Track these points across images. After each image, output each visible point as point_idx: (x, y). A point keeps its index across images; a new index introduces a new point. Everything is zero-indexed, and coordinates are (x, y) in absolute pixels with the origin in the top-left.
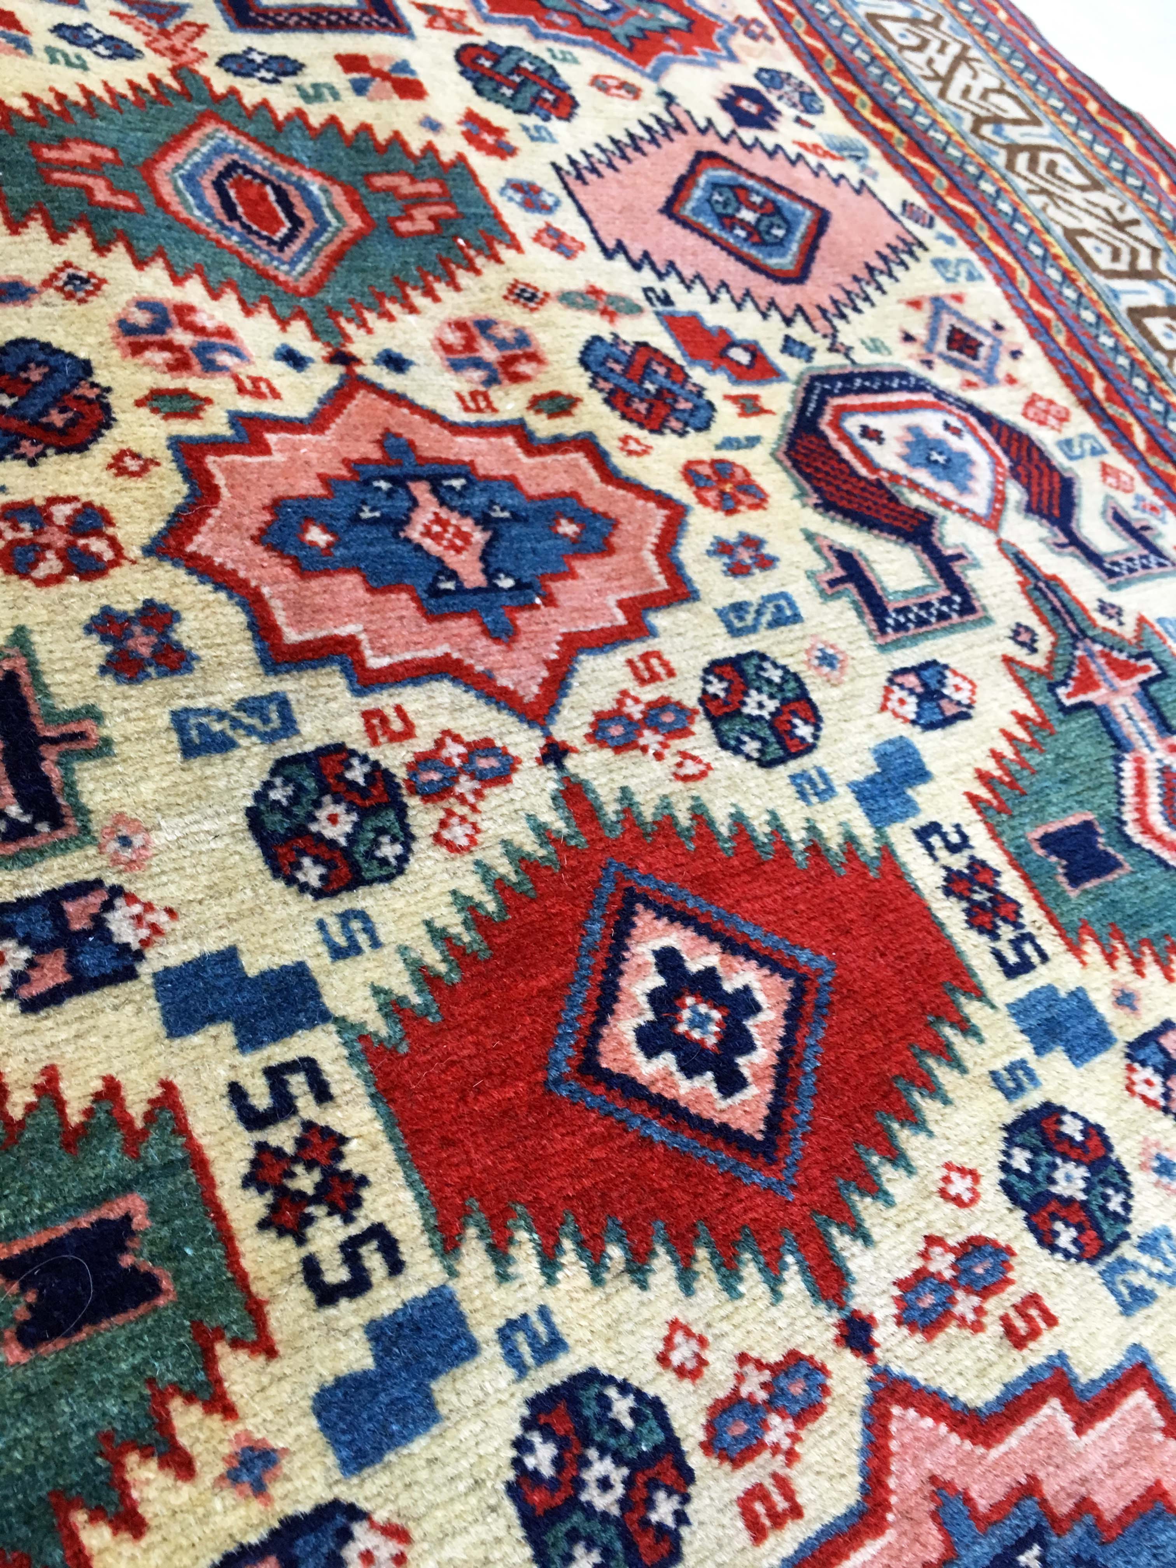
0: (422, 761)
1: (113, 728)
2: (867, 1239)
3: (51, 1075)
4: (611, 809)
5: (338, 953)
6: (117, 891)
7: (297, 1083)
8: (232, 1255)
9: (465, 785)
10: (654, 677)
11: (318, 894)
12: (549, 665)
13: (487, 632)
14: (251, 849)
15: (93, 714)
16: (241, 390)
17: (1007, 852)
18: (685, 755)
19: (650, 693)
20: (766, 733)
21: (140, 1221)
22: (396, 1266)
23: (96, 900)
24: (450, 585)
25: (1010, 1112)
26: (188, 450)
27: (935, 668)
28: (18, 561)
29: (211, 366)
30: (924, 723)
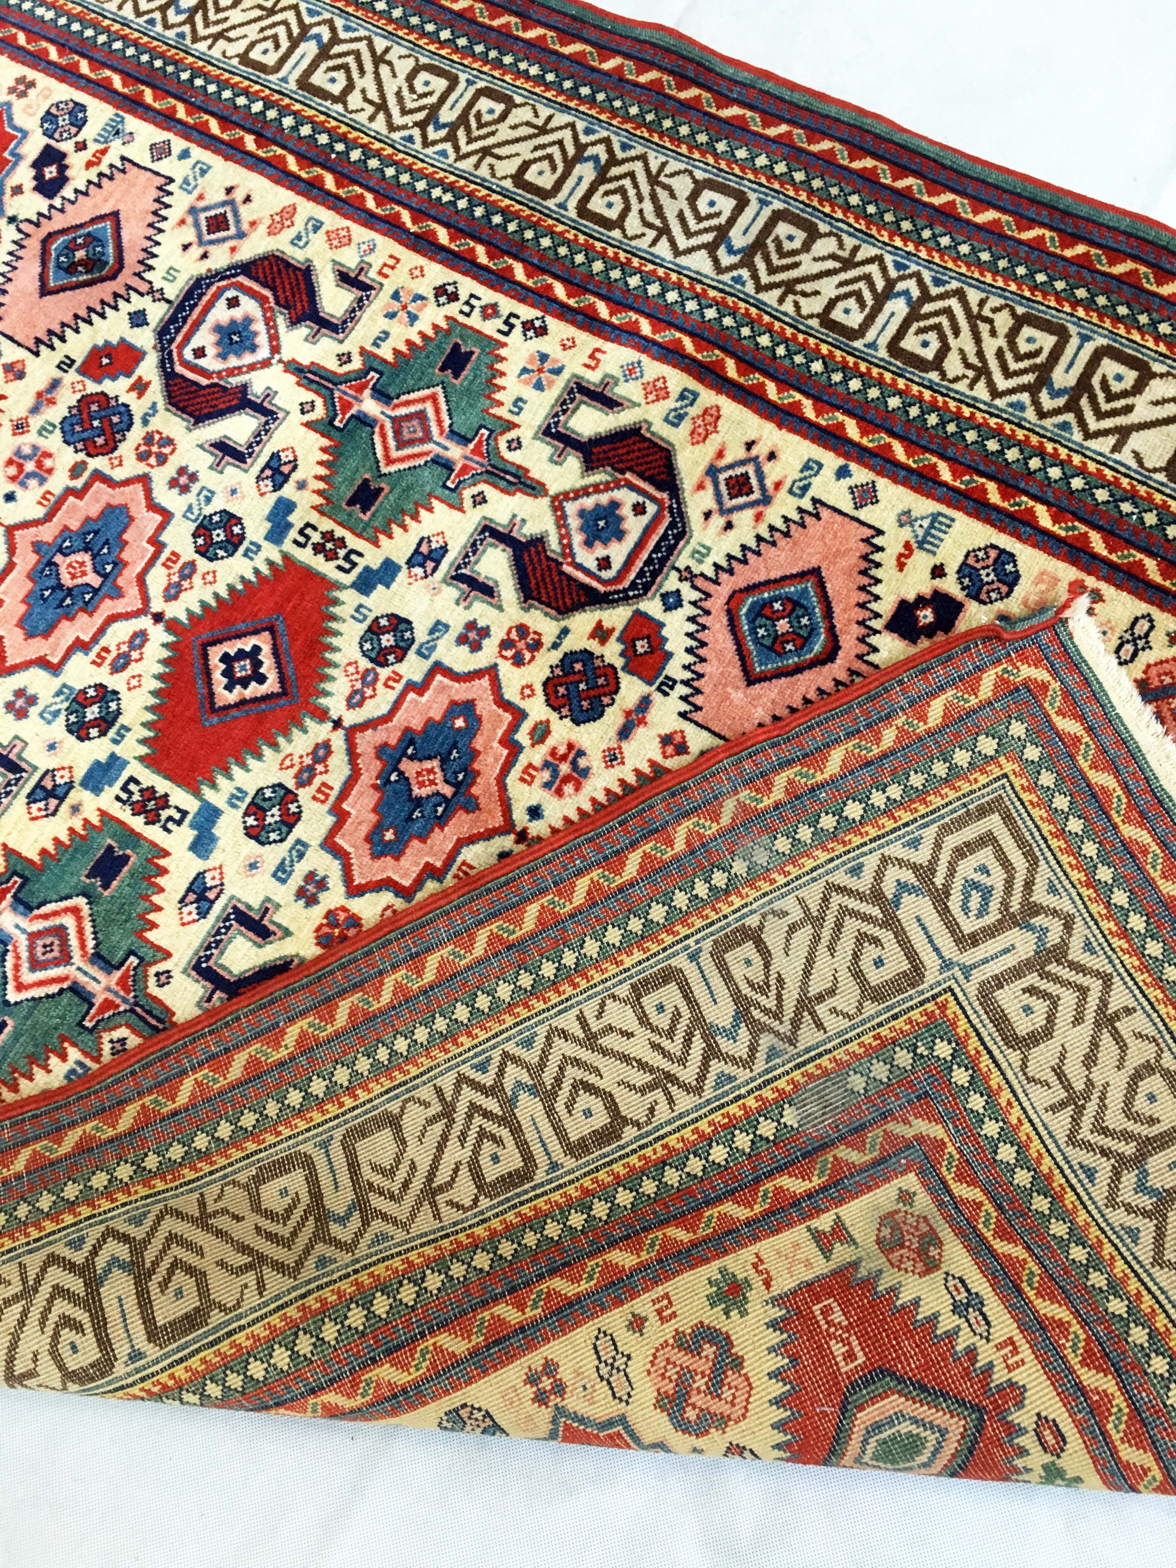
0: (376, 680)
1: (461, 608)
2: (163, 645)
3: (406, 530)
4: (308, 722)
5: (361, 606)
6: (426, 577)
7: (347, 566)
8: (335, 521)
9: (358, 685)
10: (319, 791)
11: (377, 618)
12: (359, 755)
13: (386, 744)
14: (403, 615)
15: (467, 608)
16: (530, 765)
17: (145, 839)
18: (292, 766)
19: (317, 781)
20: (266, 805)
21: (361, 515)
22: (296, 542)
23: (429, 571)
24: (410, 751)
25: (121, 720)
26: (519, 715)
27: (203, 914)
28: (523, 630)
29: (546, 765)
30: (200, 876)
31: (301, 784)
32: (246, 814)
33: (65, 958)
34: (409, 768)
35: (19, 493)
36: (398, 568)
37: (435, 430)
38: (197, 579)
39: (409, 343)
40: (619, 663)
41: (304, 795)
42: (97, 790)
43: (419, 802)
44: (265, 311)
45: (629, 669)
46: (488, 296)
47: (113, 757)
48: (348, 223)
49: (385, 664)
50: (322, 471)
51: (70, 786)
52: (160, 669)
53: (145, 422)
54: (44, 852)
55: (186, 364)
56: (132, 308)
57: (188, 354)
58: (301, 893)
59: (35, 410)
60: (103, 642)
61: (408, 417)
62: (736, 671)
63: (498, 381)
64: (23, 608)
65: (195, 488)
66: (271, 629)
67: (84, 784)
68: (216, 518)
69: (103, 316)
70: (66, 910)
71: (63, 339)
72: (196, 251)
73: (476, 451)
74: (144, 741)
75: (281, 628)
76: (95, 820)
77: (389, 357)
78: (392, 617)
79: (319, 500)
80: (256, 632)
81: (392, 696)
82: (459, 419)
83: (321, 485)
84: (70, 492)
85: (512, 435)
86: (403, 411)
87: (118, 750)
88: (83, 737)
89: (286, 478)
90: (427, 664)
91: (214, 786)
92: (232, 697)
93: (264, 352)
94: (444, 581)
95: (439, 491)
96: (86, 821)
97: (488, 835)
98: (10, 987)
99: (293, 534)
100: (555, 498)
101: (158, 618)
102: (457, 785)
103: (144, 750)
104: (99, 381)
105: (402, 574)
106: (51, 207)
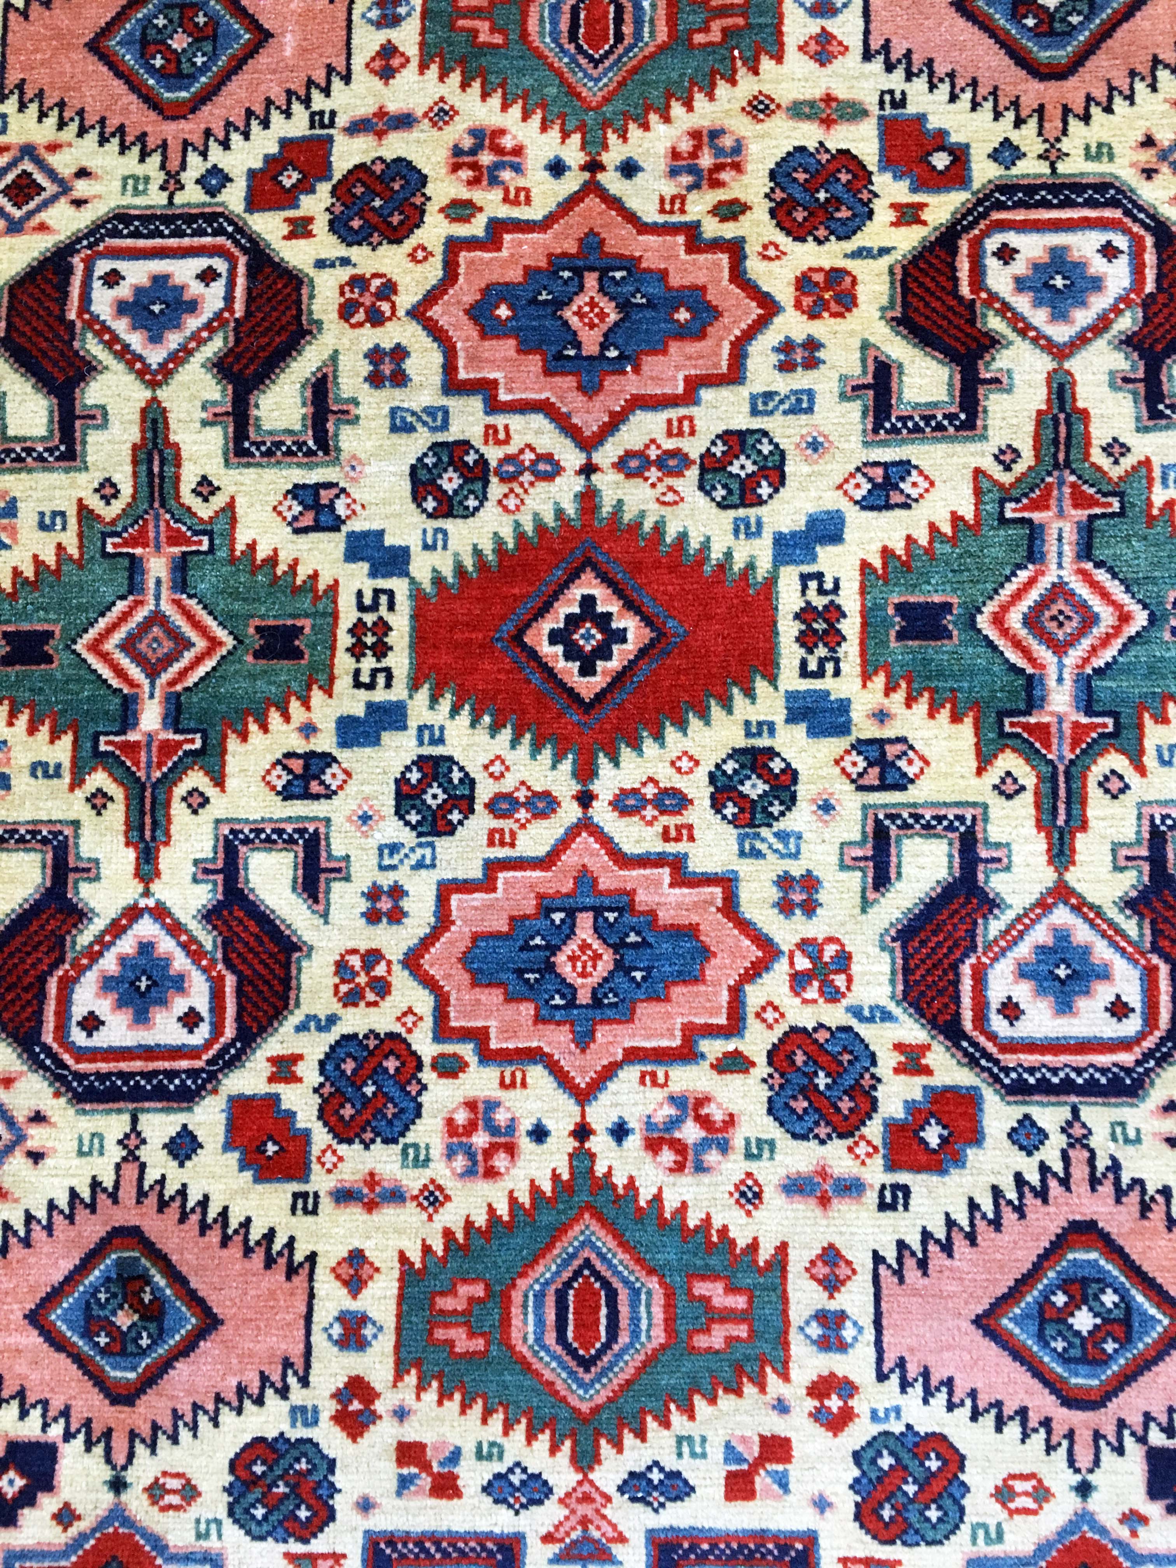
0: (508, 459)
1: (361, 411)
2: (617, 765)
3: (296, 561)
4: (606, 510)
5: (426, 547)
6: (343, 490)
7: (384, 599)
8: (333, 656)
9: (527, 477)
10: (680, 434)
11: (430, 516)
12: (612, 414)
13: (580, 388)
14: (407, 486)
15: (355, 402)
16: (506, 200)
17: (863, 605)
18: (670, 489)
19: (669, 444)
20: (735, 486)
21: (307, 630)
22: (388, 685)
23: (335, 491)
24: (572, 353)
25: (742, 742)
26: (453, 246)
27: (905, 467)
28: (346, 312)
29: (494, 181)
30: (865, 505)
31: (686, 461)
32: (760, 502)
33: (1059, 590)
34: (591, 342)
35: (526, 1124)
36: (351, 535)
37: (140, 615)
38: (508, 784)
39: (32, 730)
40: (324, 189)
41: (695, 448)
42: (844, 706)
43: (624, 306)
44: (81, 970)
45: (324, 170)
47: (792, 718)
49: (482, 461)
50: (275, 718)
51: (859, 746)
52: (649, 746)
53: (332, 1020)
54: (956, 719)
55: (217, 1029)
56: (170, 1168)
57: (203, 1032)
58: (812, 363)
59: (396, 1196)
60: (659, 846)
61: (139, 659)
62: (263, 59)
63: (29, 572)
64: (677, 991)
65: (386, 880)
66: (517, 638)
67: (844, 729)
68: (414, 818)
69: (204, 1202)
70: (1005, 632)
71: (270, 1235)
72: (37, 1137)
73: (140, 540)
74: (749, 693)
75: (509, 627)
76: (879, 681)
77: (67, 740)
78: (417, 498)
79: (317, 696)
80: (533, 655)
81: (516, 422)
82: (107, 592)
83: (295, 706)
84: (487, 1056)
85: (95, 503)
86: (135, 672)
87: (779, 716)
88: (792, 775)
89: (310, 756)
90: (453, 403)
91: (750, 567)
92: (629, 623)
93: (146, 928)
94: (336, 462)
95: (222, 554)
96: (889, 690)
97: (614, 203)
98: (1132, 630)
99: (380, 695)
100: (154, 385)
101: (585, 799)
102: (578, 273)
103: (761, 686)
104: (306, 1136)
105: (356, 525)
106: (68, 1436)
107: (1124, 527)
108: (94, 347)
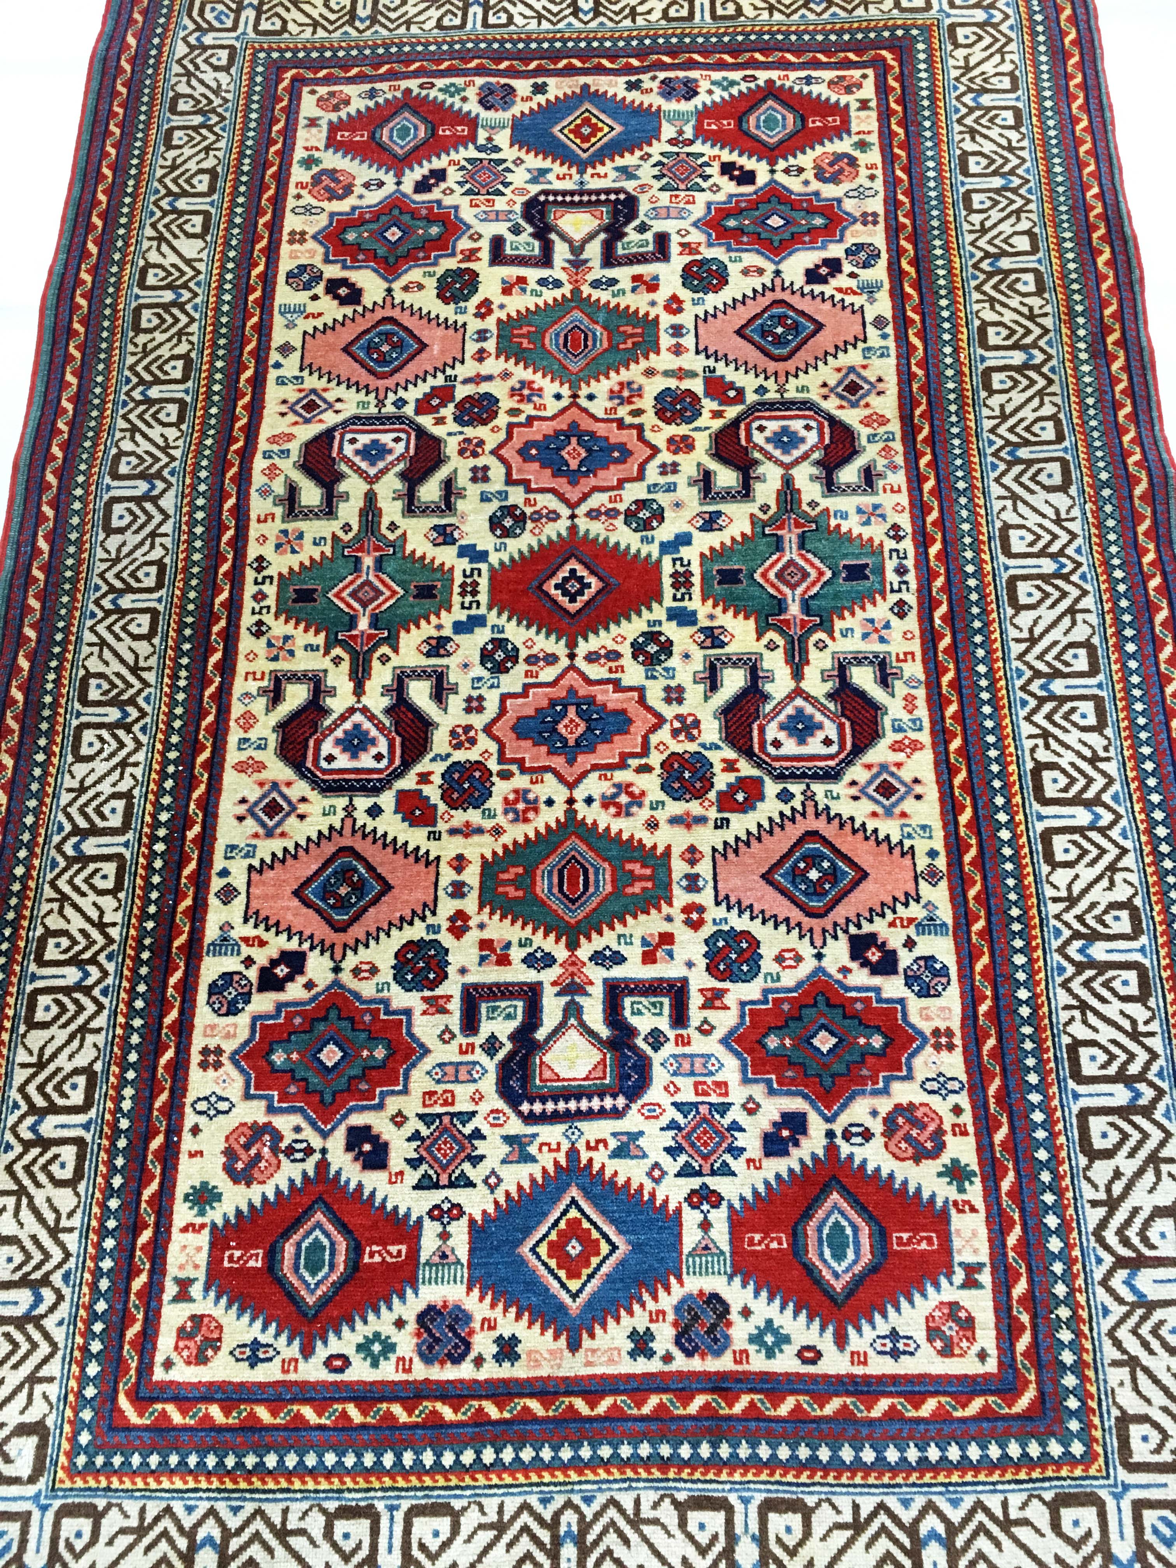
0: (535, 512)
1: (467, 493)
2: (587, 641)
3: (434, 558)
4: (581, 533)
5: (496, 550)
6: (457, 527)
7: (476, 572)
8: (451, 596)
9: (544, 520)
10: (615, 501)
11: (498, 537)
12: (584, 494)
13: (569, 483)
14: (487, 524)
15: (465, 489)
16: (535, 409)
17: (702, 571)
18: (611, 524)
19: (610, 506)
20: (641, 522)
21: (439, 587)
22: (478, 608)
23: (453, 528)
24: (565, 468)
25: (646, 629)
26: (511, 427)
27: (719, 514)
28: (461, 452)
29: (530, 401)
30: (701, 529)
31: (618, 513)
32: (653, 529)
33: (791, 562)
34: (574, 464)
35: (543, 798)
36: (461, 547)
37: (359, 582)
38: (535, 651)
39: (306, 630)
40: (451, 407)
41: (622, 507)
42: (694, 613)
43: (589, 451)
44: (325, 736)
45: (452, 398)
46: (248, 604)
47: (670, 618)
48: (232, 724)
49: (523, 513)
50: (423, 623)
51: (702, 630)
52: (602, 633)
53: (448, 755)
54: (746, 618)
55: (391, 761)
56: (369, 821)
57: (384, 763)
58: (675, 471)
59: (480, 831)
60: (607, 675)
61: (358, 600)
62: (424, 355)
63: (307, 563)
64: (616, 738)
65: (475, 694)
66: (540, 587)
67: (694, 623)
68: (489, 665)
69: (385, 835)
70: (767, 581)
71: (417, 849)
72: (302, 808)
73: (361, 549)
74: (649, 608)
75: (535, 583)
76: (710, 602)
77: (323, 635)
78: (492, 530)
79: (443, 613)
80: (547, 594)
81: (539, 497)
82: (344, 572)
83: (433, 618)
84: (523, 770)
85: (340, 534)
86: (356, 605)
87: (663, 617)
88: (670, 643)
89: (440, 638)
90: (511, 489)
91: (649, 555)
92: (593, 580)
93: (358, 717)
94: (455, 515)
95: (399, 555)
96: (715, 606)
97: (585, 410)
98: (825, 578)
99: (474, 612)
100: (371, 483)
101: (572, 656)
102: (568, 437)
103: (655, 605)
104: (435, 806)
105: (463, 542)
106: (312, 948)
107: (818, 535)
108: (344, 468)
